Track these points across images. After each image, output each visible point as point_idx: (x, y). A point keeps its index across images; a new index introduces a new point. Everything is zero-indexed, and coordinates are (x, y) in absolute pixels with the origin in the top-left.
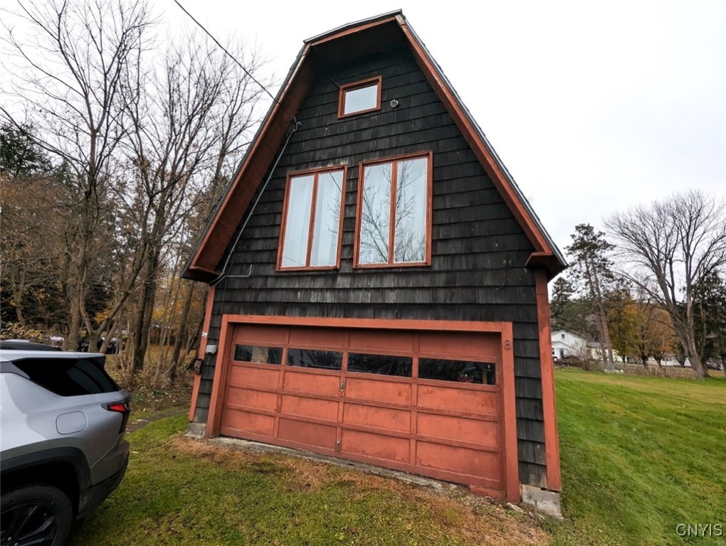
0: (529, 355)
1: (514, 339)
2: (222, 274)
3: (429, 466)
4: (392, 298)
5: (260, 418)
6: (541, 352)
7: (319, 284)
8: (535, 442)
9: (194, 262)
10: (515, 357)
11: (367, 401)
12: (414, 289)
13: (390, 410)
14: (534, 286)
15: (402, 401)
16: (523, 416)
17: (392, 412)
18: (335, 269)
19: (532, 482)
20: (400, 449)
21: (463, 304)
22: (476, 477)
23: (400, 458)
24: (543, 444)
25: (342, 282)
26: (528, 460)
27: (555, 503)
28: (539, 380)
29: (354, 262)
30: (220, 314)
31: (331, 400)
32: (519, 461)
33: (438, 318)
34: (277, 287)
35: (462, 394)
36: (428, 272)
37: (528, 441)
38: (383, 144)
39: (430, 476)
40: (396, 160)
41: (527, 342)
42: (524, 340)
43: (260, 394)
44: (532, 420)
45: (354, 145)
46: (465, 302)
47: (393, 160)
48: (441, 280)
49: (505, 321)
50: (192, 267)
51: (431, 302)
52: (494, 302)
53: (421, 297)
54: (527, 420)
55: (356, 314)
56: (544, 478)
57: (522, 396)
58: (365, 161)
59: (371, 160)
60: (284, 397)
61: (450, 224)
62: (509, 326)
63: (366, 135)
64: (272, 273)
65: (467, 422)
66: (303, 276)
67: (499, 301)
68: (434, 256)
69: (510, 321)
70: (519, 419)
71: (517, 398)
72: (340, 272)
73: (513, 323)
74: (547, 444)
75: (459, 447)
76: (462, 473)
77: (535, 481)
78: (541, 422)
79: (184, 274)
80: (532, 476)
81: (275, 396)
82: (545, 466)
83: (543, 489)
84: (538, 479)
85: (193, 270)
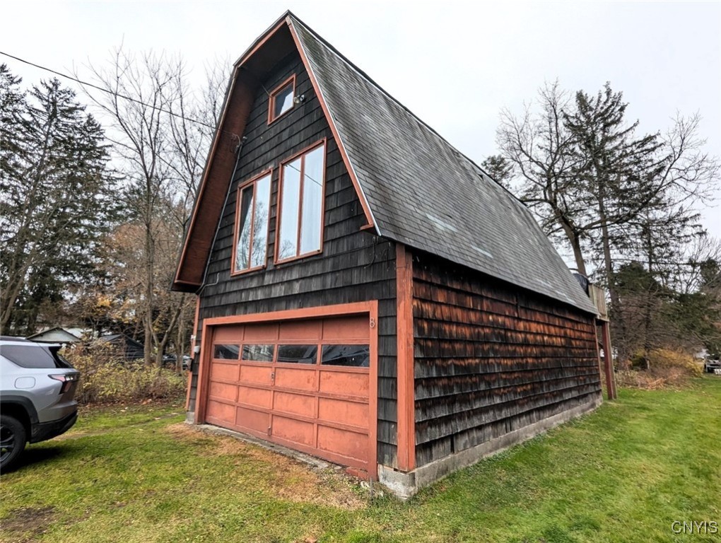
0: (389, 333)
1: (379, 318)
2: (203, 283)
3: (326, 449)
4: (297, 289)
5: (227, 407)
6: (398, 328)
7: (254, 284)
8: (390, 422)
9: (176, 277)
10: (379, 336)
11: (288, 389)
12: (311, 277)
13: (302, 397)
14: (395, 260)
15: (310, 388)
16: (382, 396)
17: (303, 398)
18: (264, 268)
19: (386, 462)
20: (308, 432)
21: (343, 287)
22: (357, 460)
23: (307, 442)
24: (395, 423)
25: (268, 279)
26: (384, 441)
27: (404, 484)
28: (395, 357)
29: (275, 260)
30: (202, 319)
31: (266, 389)
32: (378, 441)
33: (326, 304)
34: (231, 290)
35: (350, 378)
36: (320, 259)
37: (385, 421)
38: (295, 140)
39: (325, 458)
40: (303, 153)
41: (389, 319)
42: (386, 317)
43: (227, 386)
44: (388, 399)
45: (278, 147)
46: (345, 285)
47: (301, 155)
48: (329, 265)
49: (373, 299)
50: (176, 281)
51: (322, 289)
52: (365, 282)
53: (315, 285)
54: (385, 399)
55: (275, 307)
56: (395, 458)
57: (382, 375)
58: (283, 162)
59: (288, 159)
60: (241, 388)
61: (337, 207)
62: (375, 303)
63: (285, 135)
64: (229, 279)
65: (352, 405)
66: (246, 278)
67: (369, 280)
68: (325, 242)
69: (376, 299)
70: (379, 399)
71: (379, 378)
72: (267, 269)
73: (379, 301)
74: (398, 423)
75: (346, 430)
76: (348, 456)
77: (389, 461)
78: (395, 401)
79: (172, 287)
80: (387, 456)
81: (235, 387)
82: (396, 446)
83: (395, 470)
84: (391, 460)
85: (177, 284)
